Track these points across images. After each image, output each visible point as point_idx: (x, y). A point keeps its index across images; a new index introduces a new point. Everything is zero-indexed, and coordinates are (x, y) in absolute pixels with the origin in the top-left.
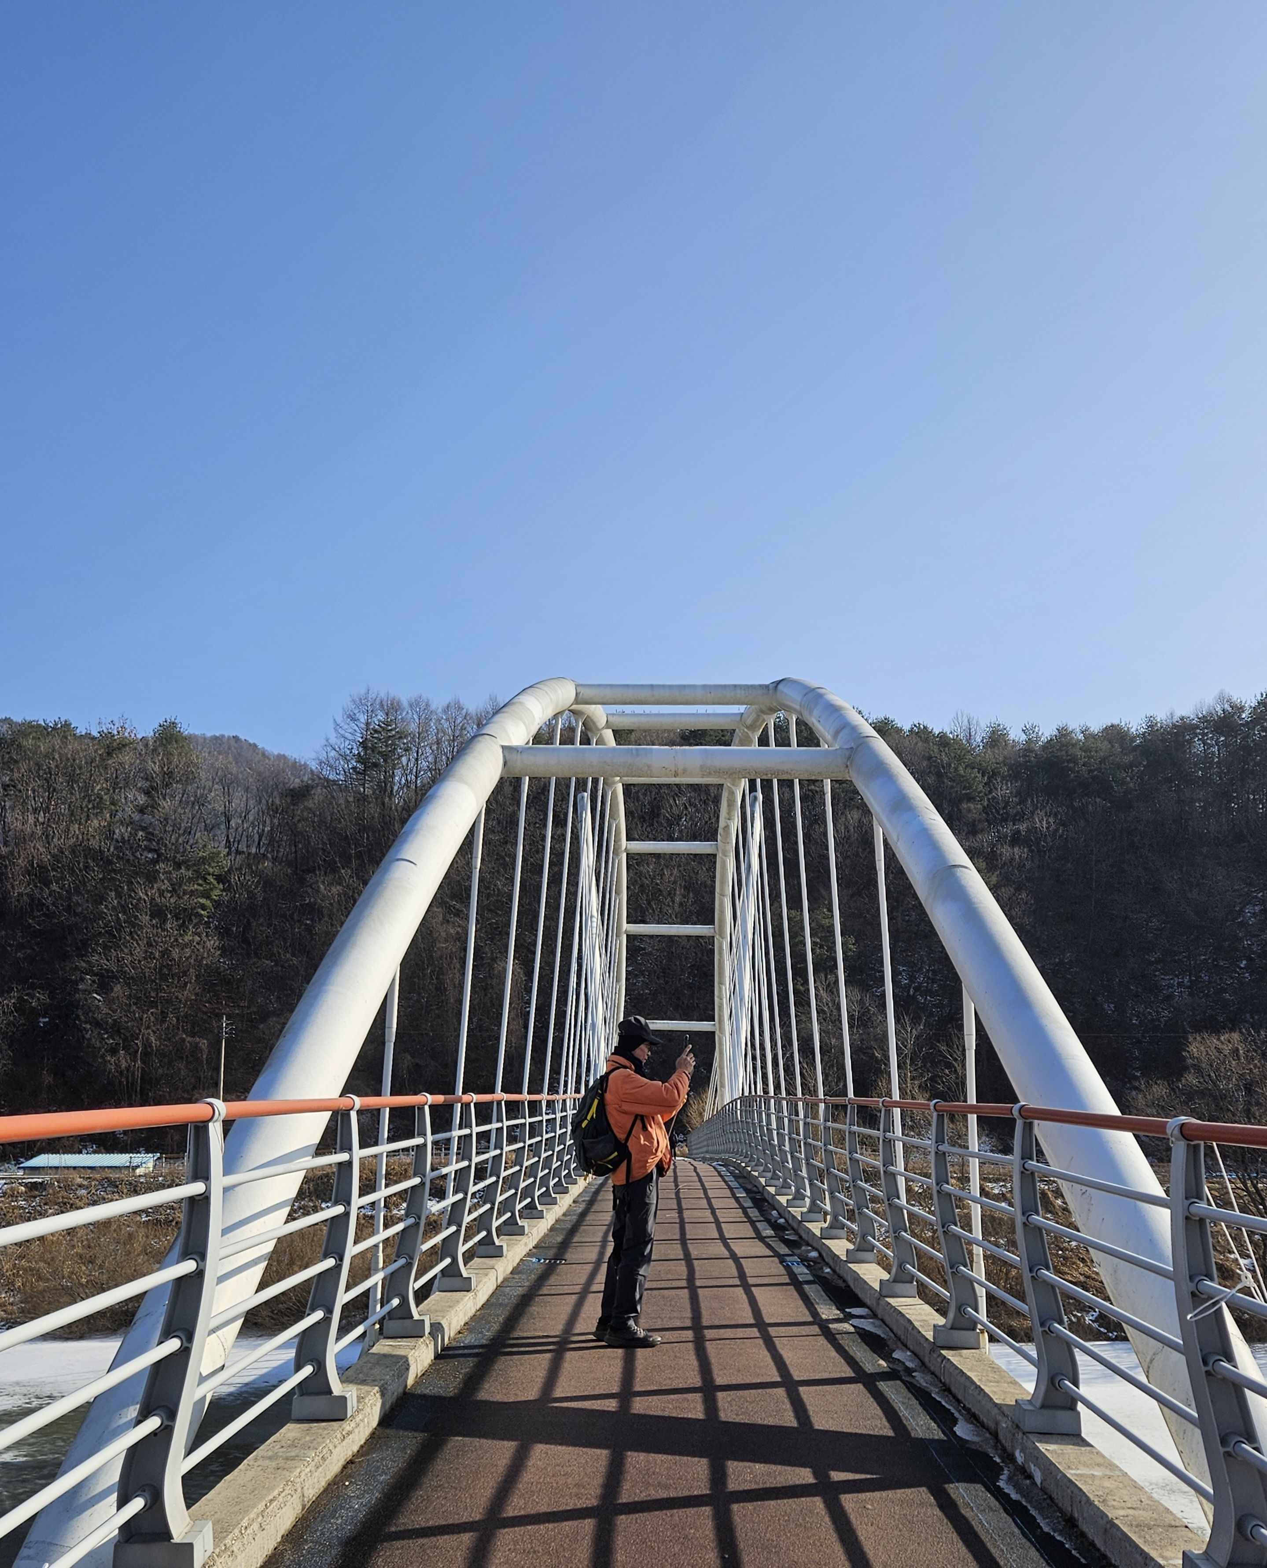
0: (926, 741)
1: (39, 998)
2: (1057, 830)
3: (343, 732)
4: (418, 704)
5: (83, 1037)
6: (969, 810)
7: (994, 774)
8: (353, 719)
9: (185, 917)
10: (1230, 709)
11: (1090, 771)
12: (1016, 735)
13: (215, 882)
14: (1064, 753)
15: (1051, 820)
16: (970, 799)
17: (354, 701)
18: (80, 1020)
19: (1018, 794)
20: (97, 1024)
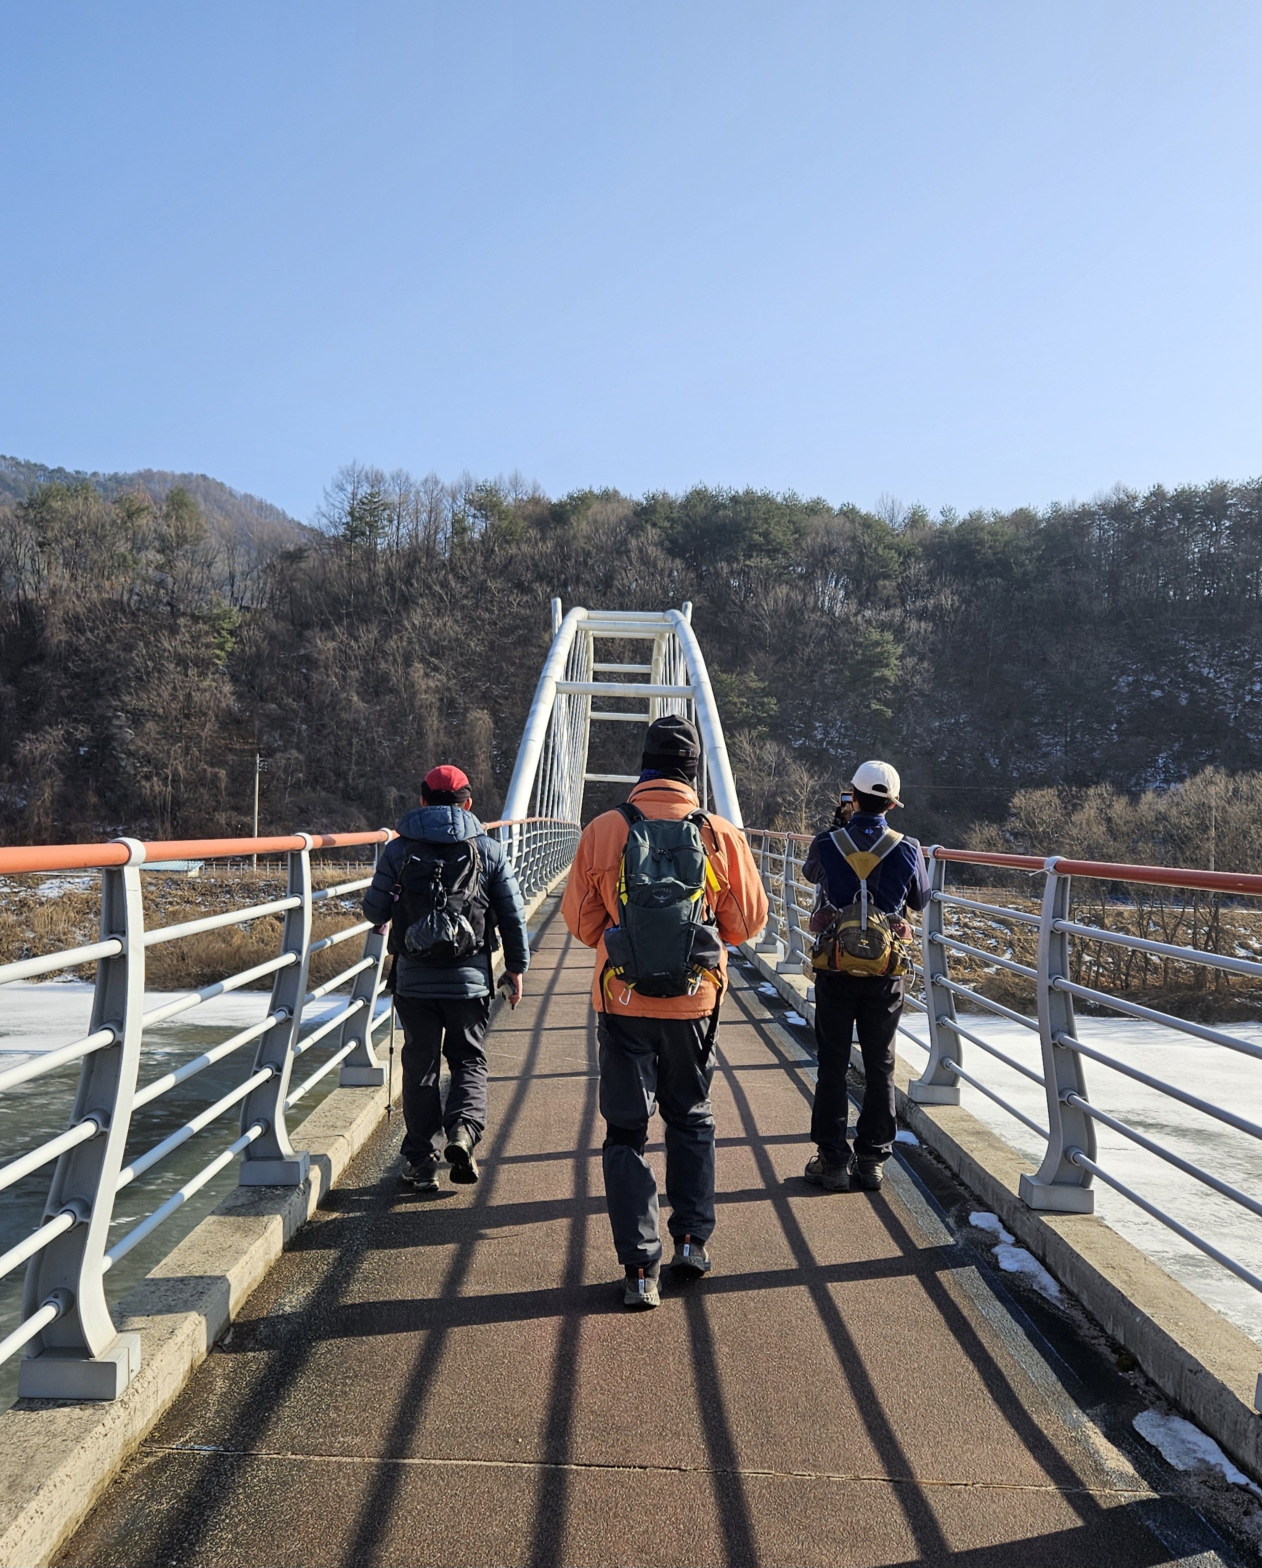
0: (853, 521)
1: (82, 732)
2: (960, 607)
3: (331, 500)
4: (399, 476)
5: (120, 766)
6: (885, 587)
7: (910, 554)
8: (342, 489)
9: (204, 665)
10: (1126, 499)
11: (995, 554)
12: (934, 517)
13: (229, 636)
14: (973, 536)
15: (955, 598)
16: (886, 576)
17: (342, 473)
18: (116, 751)
19: (930, 572)
20: (130, 754)
